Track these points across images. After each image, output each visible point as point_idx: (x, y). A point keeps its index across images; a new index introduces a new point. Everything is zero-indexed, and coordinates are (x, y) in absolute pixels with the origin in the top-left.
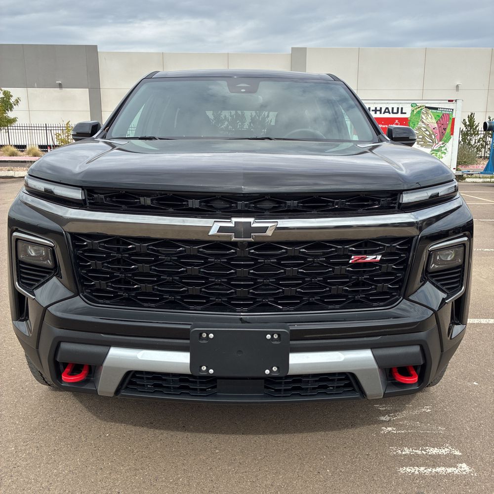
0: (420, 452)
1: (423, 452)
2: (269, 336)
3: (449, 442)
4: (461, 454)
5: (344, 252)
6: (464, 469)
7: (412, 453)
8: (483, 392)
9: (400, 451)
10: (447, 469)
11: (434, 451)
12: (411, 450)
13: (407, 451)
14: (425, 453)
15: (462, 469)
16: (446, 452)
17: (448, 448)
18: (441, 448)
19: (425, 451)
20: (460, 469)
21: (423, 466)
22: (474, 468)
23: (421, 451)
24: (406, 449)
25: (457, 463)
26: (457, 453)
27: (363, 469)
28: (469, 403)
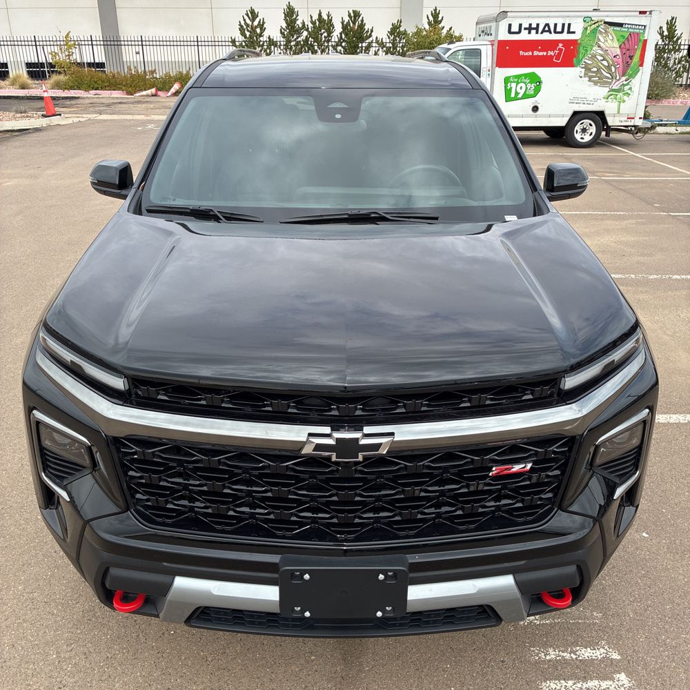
0: (569, 655)
1: (572, 655)
2: (381, 577)
3: (605, 638)
4: (619, 657)
5: (482, 464)
6: (623, 682)
7: (558, 658)
8: (654, 549)
9: (543, 654)
10: (601, 683)
11: (586, 653)
12: (557, 653)
13: (552, 654)
14: (574, 657)
15: (620, 683)
16: (601, 655)
17: (603, 648)
18: (594, 649)
19: (575, 653)
20: (617, 683)
21: (572, 679)
22: (635, 680)
23: (570, 654)
24: (551, 650)
25: (614, 673)
26: (616, 656)
27: (496, 686)
28: (635, 571)
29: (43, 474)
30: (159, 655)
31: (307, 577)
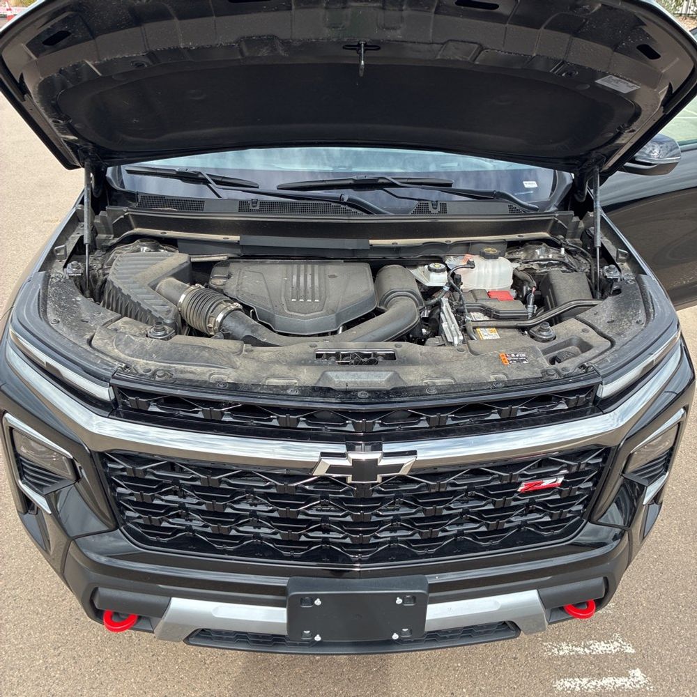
0: (582, 649)
1: (586, 650)
2: (399, 601)
3: (619, 630)
4: (633, 651)
5: (511, 480)
6: (639, 679)
7: (571, 654)
8: (665, 531)
9: (556, 649)
10: (616, 680)
11: (600, 647)
12: (571, 647)
13: (565, 649)
14: (588, 651)
15: (636, 680)
16: (615, 649)
17: (617, 641)
18: (608, 643)
19: (588, 647)
20: (632, 679)
21: (586, 676)
22: (650, 677)
23: (584, 648)
24: (564, 645)
25: (629, 668)
26: (630, 650)
27: (509, 686)
28: (647, 555)
29: (20, 482)
30: (154, 658)
31: (318, 602)
